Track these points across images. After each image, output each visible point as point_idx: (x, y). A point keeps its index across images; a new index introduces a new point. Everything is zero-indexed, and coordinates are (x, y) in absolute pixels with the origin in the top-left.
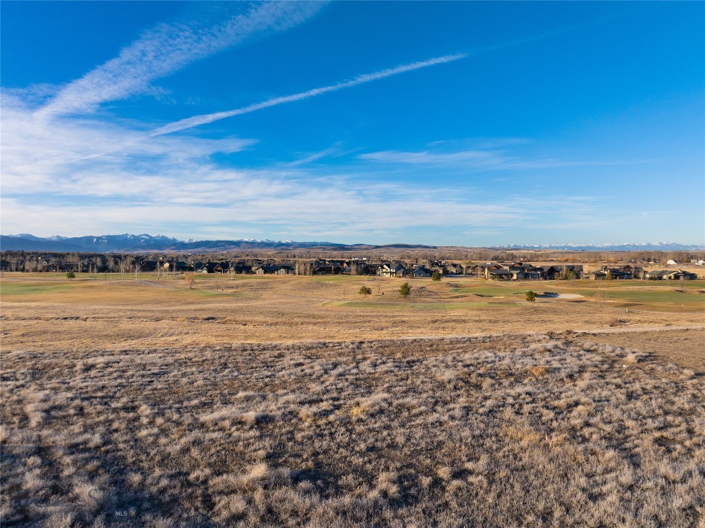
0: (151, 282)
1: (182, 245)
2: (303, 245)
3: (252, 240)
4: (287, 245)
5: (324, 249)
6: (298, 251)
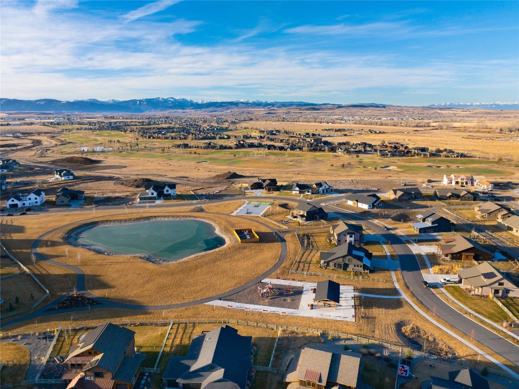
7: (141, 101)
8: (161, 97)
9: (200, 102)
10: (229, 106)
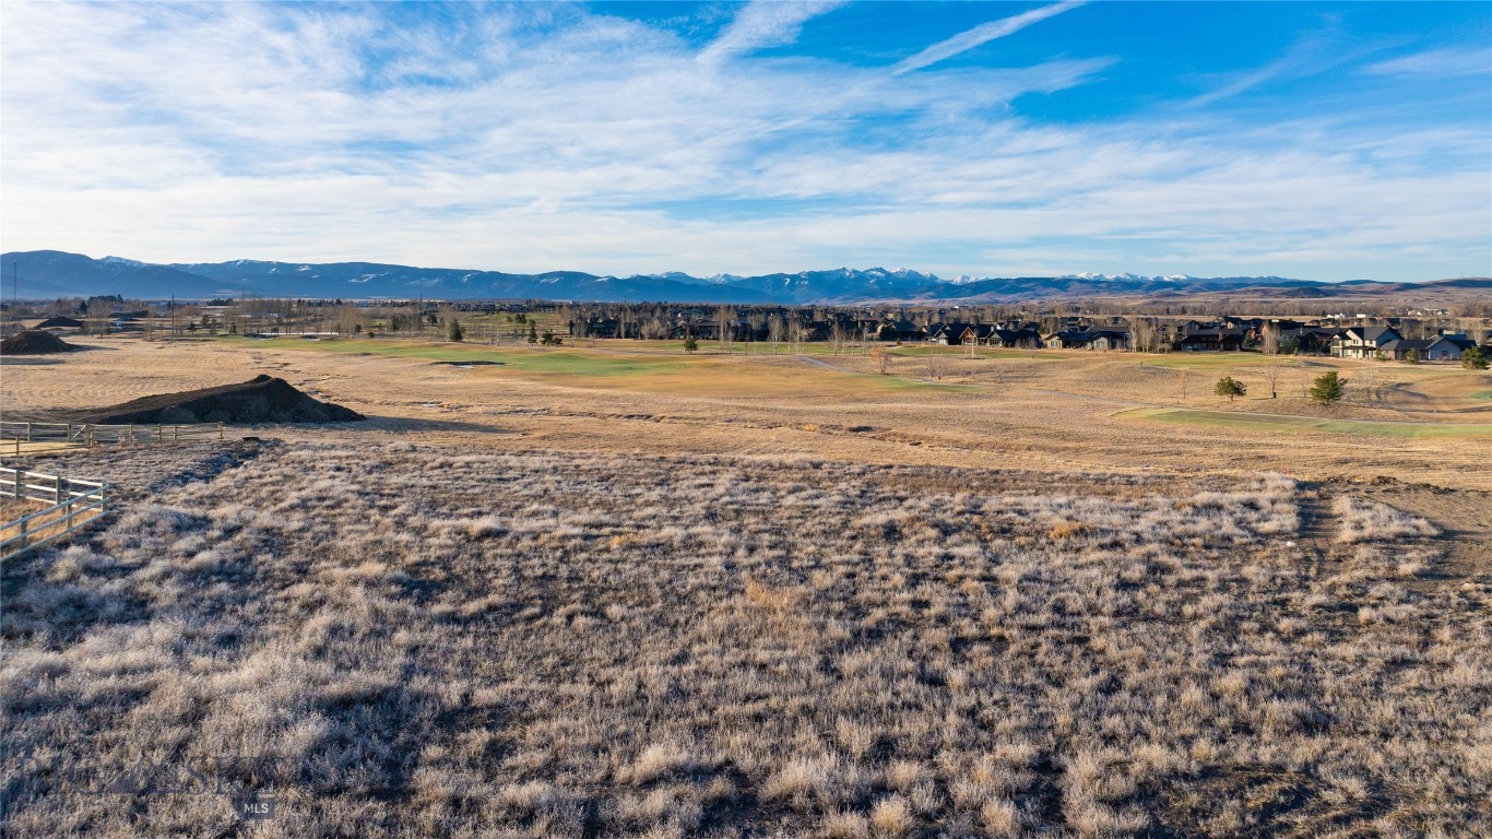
0: (819, 359)
1: (949, 289)
2: (1213, 286)
3: (1095, 274)
4: (1177, 285)
5: (1265, 293)
6: (1197, 299)
8: (850, 268)
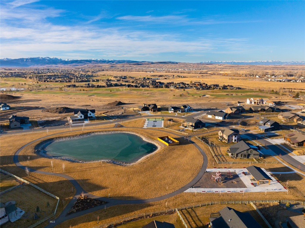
3: (96, 59)
5: (130, 64)
7: (27, 59)
8: (41, 57)
9: (66, 60)
10: (85, 62)
